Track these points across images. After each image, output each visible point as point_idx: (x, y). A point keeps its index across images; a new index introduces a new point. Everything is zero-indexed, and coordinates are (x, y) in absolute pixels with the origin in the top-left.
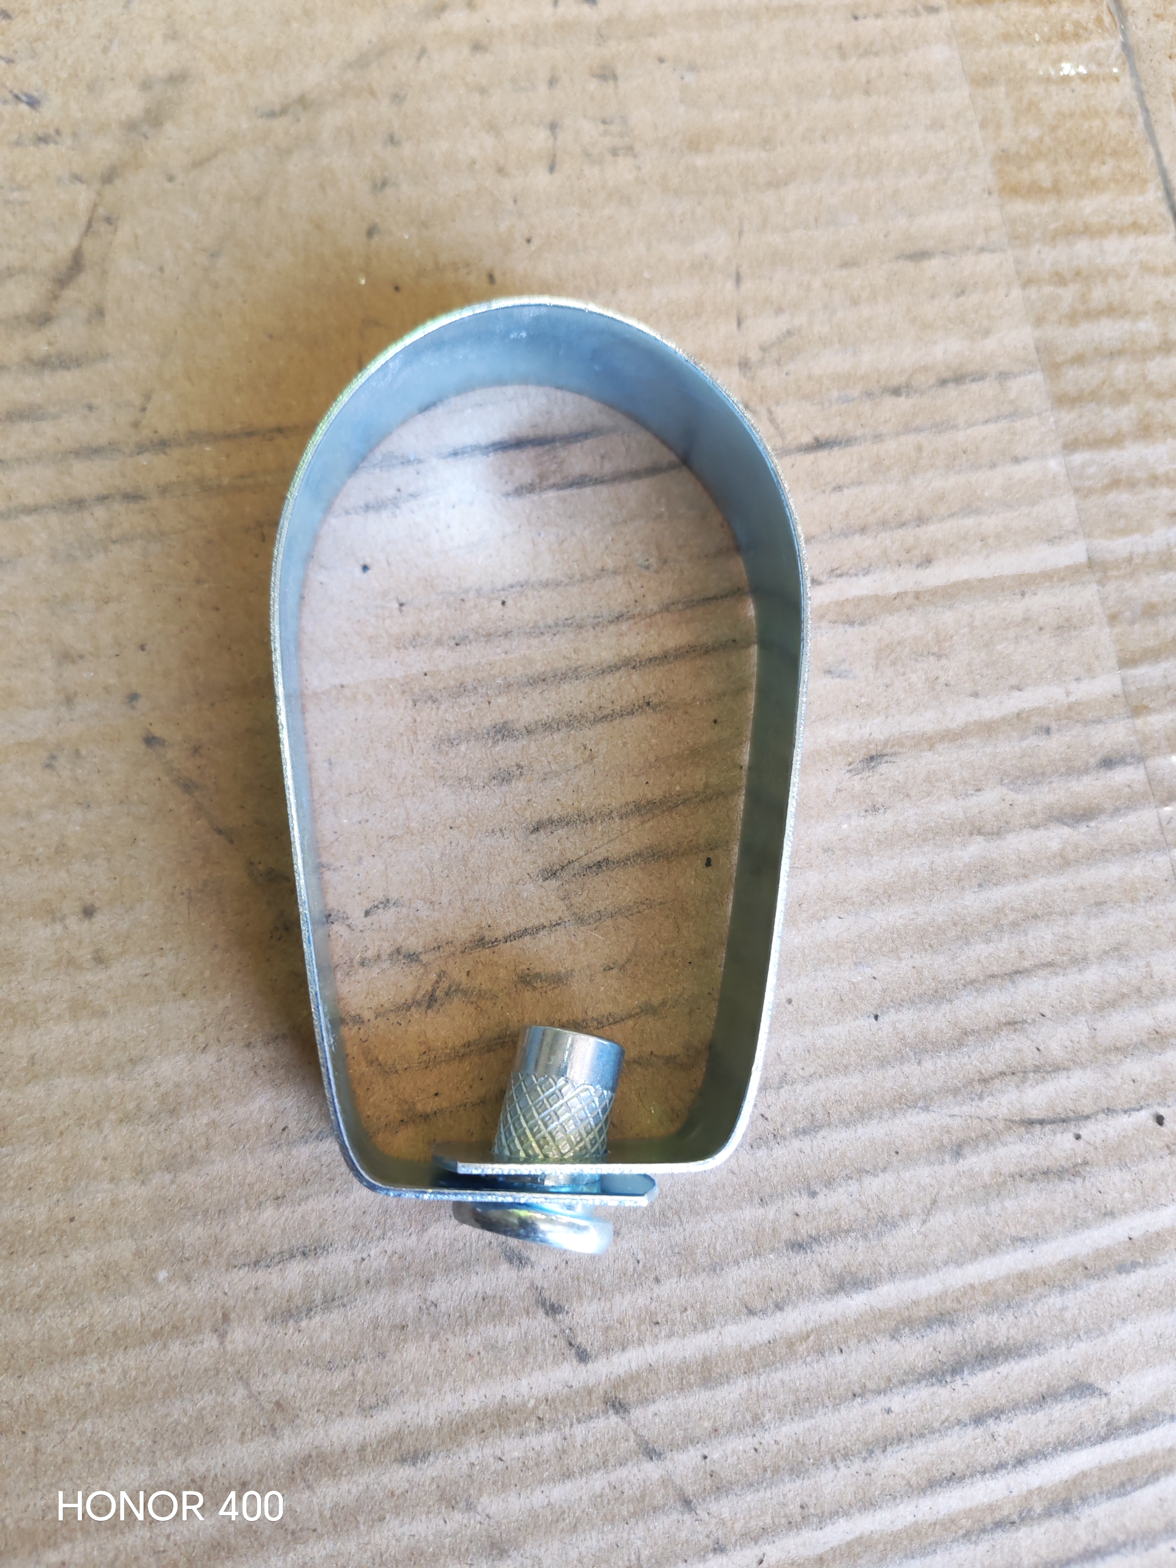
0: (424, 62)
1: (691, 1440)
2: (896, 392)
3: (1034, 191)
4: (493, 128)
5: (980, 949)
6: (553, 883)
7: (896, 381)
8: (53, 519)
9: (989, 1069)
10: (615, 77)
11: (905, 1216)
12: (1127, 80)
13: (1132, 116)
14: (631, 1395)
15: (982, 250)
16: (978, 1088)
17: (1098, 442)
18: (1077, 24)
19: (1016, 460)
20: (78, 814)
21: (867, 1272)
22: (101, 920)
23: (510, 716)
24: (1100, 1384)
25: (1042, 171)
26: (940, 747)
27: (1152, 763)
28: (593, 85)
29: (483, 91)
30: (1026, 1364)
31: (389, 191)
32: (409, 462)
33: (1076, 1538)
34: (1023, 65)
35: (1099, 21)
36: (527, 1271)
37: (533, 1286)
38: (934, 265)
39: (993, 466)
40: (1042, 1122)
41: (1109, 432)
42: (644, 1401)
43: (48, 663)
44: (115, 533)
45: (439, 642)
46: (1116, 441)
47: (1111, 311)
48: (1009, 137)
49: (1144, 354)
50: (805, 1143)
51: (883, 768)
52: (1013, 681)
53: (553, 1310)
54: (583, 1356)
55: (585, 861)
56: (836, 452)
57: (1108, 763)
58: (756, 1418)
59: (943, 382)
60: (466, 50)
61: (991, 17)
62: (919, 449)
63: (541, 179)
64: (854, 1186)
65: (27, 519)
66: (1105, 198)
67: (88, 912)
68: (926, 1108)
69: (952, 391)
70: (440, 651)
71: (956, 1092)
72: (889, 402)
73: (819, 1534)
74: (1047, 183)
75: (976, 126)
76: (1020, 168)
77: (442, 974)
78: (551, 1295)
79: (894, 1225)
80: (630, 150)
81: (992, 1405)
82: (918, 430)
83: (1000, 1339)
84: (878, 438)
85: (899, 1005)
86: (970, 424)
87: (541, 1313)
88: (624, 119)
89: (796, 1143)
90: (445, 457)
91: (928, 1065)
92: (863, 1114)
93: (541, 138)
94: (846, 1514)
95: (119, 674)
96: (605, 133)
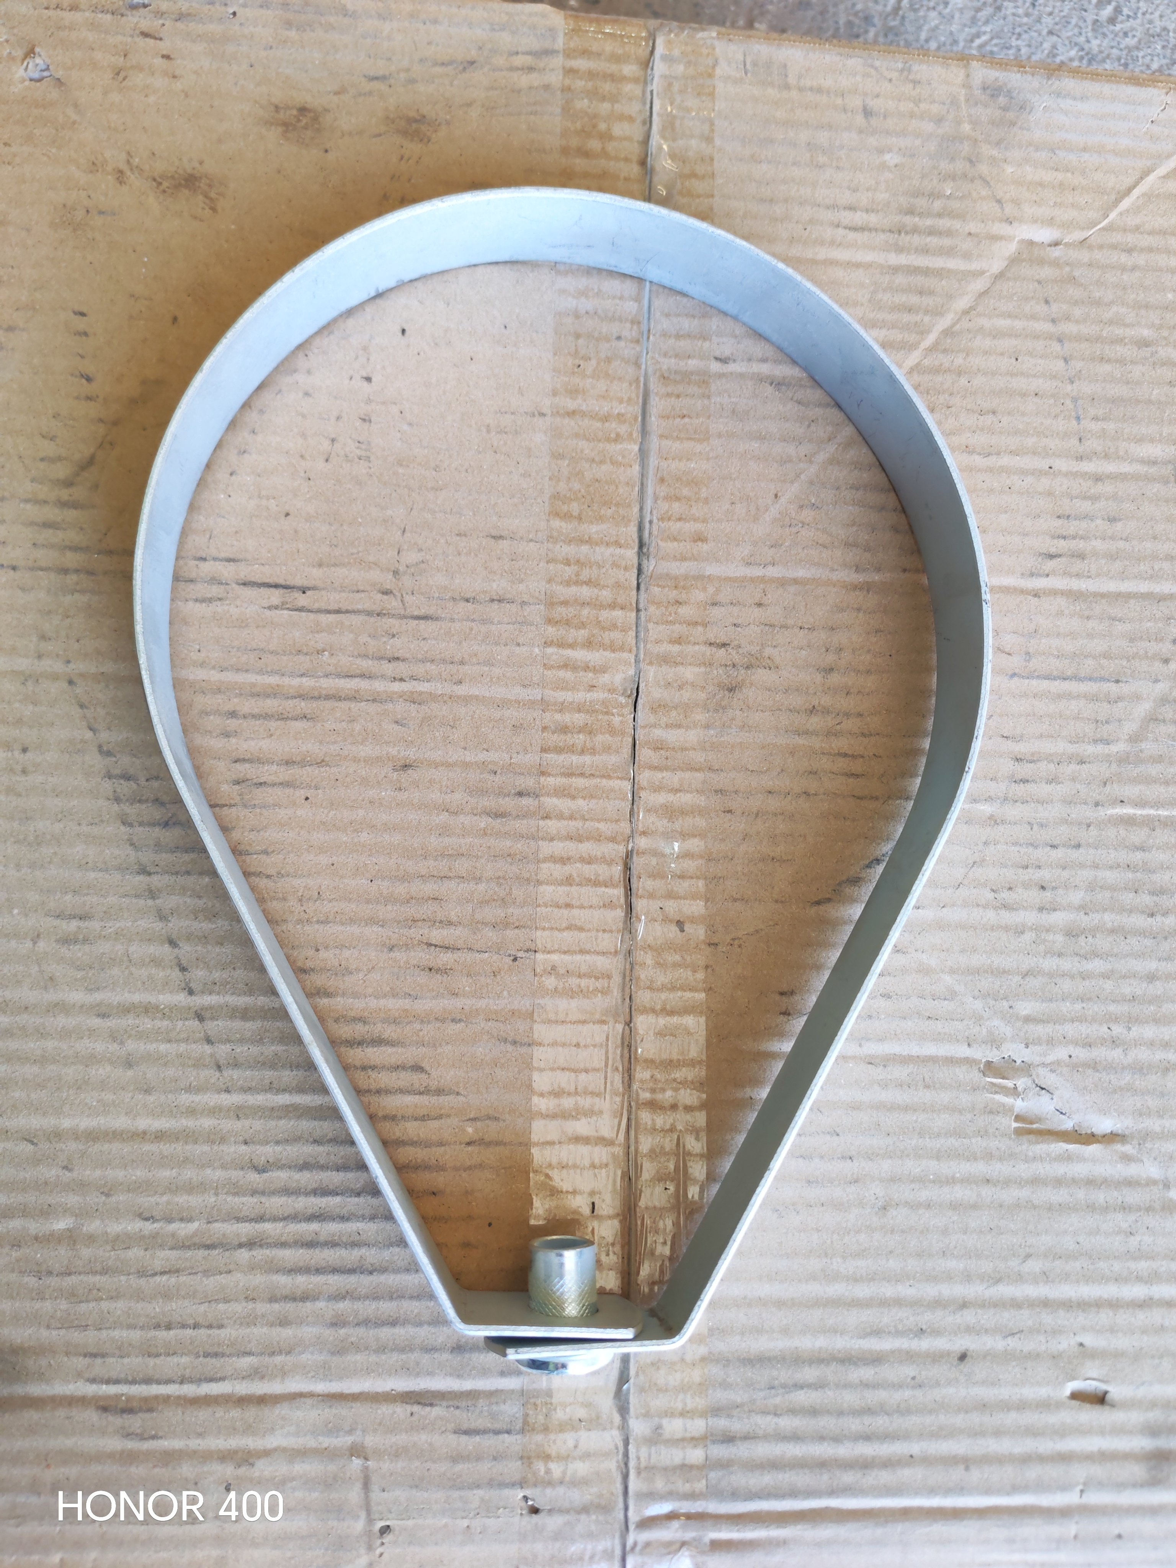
0: (279, 396)
1: (228, 1041)
2: (467, 601)
3: (567, 516)
4: (303, 435)
5: (431, 863)
6: (237, 787)
7: (468, 596)
8: (52, 575)
9: (417, 916)
10: (370, 421)
11: (358, 970)
12: (637, 468)
13: (633, 486)
14: (208, 1015)
15: (531, 540)
16: (410, 923)
17: (562, 645)
18: (618, 435)
19: (518, 645)
20: (31, 707)
21: (331, 990)
22: (29, 755)
23: (238, 708)
24: (428, 1068)
25: (575, 507)
26: (440, 768)
27: (542, 799)
28: (358, 423)
29: (304, 416)
30: (394, 1049)
31: (246, 455)
32: (222, 584)
33: (394, 1134)
34: (582, 451)
35: (631, 434)
36: (176, 950)
37: (177, 957)
38: (505, 544)
39: (506, 645)
40: (436, 946)
41: (571, 641)
42: (213, 1018)
43: (34, 639)
44: (78, 588)
45: (214, 668)
46: (572, 646)
47: (588, 583)
48: (562, 486)
49: (602, 607)
50: (321, 927)
51: (410, 771)
52: (485, 746)
53: (183, 969)
54: (191, 992)
55: (255, 781)
56: (430, 622)
57: (520, 794)
58: (261, 1039)
59: (492, 600)
60: (301, 394)
61: (572, 423)
62: (471, 629)
63: (321, 465)
64: (337, 952)
65: (41, 573)
66: (604, 526)
67: (25, 750)
68: (382, 926)
69: (495, 605)
70: (212, 672)
71: (399, 922)
72: (463, 604)
73: (275, 1097)
74: (575, 514)
75: (547, 479)
76: (564, 503)
77: (174, 815)
78: (184, 963)
79: (351, 973)
80: (368, 459)
81: (372, 1063)
82: (473, 620)
83: (385, 1035)
84: (452, 620)
85: (383, 879)
86: (499, 623)
87: (177, 969)
88: (369, 443)
89: (316, 926)
90: (239, 584)
91: (389, 908)
92: (352, 921)
93: (326, 445)
94: (290, 1092)
95: (65, 650)
96: (358, 448)
